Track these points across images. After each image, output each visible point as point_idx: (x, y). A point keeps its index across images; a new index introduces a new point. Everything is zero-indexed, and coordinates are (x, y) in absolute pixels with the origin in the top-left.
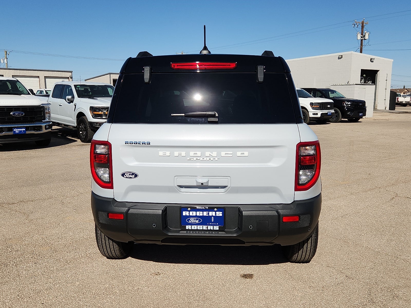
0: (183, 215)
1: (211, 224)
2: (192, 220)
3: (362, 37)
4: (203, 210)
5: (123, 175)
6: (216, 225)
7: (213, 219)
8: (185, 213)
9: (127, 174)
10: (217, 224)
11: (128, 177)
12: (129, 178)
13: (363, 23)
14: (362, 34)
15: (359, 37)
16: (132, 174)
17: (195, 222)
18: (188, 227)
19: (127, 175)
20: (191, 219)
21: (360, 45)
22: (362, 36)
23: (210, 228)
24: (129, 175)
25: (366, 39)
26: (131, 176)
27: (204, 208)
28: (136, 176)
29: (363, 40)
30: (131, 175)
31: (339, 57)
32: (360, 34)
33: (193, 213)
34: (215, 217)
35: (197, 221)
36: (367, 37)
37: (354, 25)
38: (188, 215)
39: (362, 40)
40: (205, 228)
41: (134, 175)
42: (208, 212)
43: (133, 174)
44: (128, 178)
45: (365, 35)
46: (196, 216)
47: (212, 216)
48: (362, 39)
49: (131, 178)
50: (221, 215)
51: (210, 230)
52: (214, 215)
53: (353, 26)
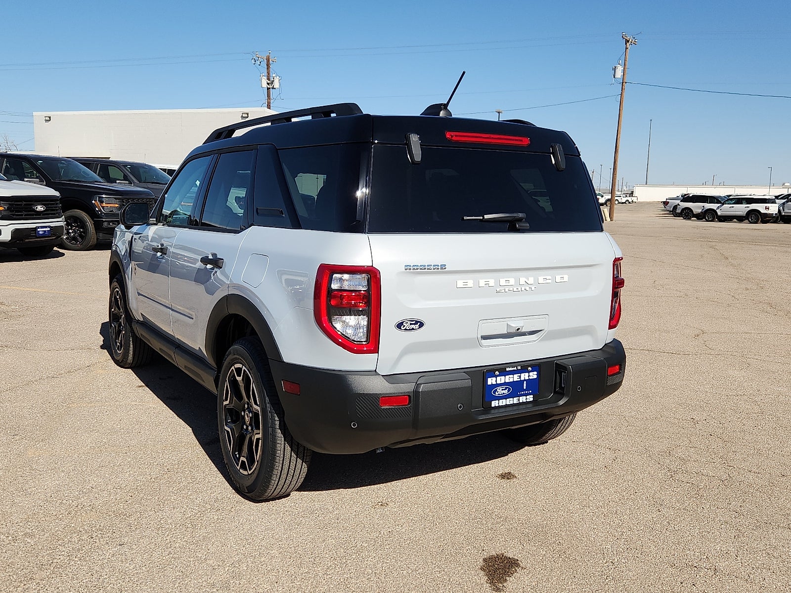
0: (488, 384)
1: (522, 393)
2: (500, 391)
3: (268, 84)
4: (512, 373)
5: (399, 326)
6: (530, 394)
7: (525, 385)
8: (491, 381)
9: (407, 323)
10: (530, 392)
11: (407, 328)
12: (410, 330)
13: (268, 60)
14: (268, 79)
15: (264, 84)
16: (414, 322)
17: (504, 393)
18: (494, 404)
19: (407, 325)
20: (498, 390)
21: (266, 98)
22: (269, 82)
23: (523, 399)
24: (411, 324)
25: (275, 89)
26: (413, 326)
27: (515, 368)
28: (421, 325)
29: (270, 88)
30: (413, 324)
31: (244, 116)
32: (266, 78)
33: (501, 380)
34: (529, 381)
35: (506, 392)
36: (276, 84)
37: (255, 61)
38: (494, 383)
39: (268, 89)
40: (515, 400)
41: (419, 324)
42: (519, 375)
43: (417, 322)
44: (407, 330)
45: (273, 81)
46: (505, 384)
47: (525, 380)
48: (268, 87)
49: (413, 329)
50: (535, 377)
51: (523, 403)
52: (527, 378)
53: (253, 61)
